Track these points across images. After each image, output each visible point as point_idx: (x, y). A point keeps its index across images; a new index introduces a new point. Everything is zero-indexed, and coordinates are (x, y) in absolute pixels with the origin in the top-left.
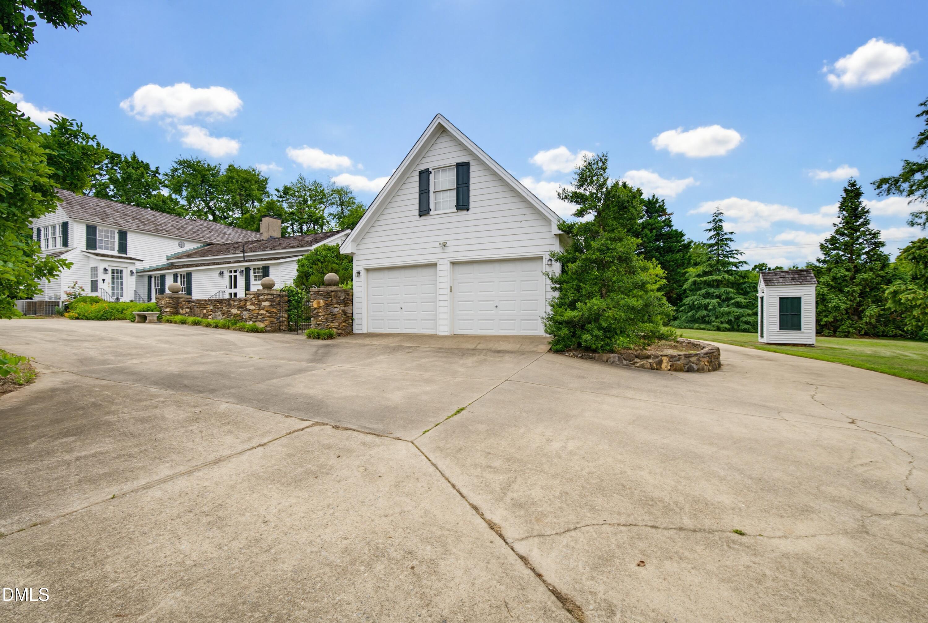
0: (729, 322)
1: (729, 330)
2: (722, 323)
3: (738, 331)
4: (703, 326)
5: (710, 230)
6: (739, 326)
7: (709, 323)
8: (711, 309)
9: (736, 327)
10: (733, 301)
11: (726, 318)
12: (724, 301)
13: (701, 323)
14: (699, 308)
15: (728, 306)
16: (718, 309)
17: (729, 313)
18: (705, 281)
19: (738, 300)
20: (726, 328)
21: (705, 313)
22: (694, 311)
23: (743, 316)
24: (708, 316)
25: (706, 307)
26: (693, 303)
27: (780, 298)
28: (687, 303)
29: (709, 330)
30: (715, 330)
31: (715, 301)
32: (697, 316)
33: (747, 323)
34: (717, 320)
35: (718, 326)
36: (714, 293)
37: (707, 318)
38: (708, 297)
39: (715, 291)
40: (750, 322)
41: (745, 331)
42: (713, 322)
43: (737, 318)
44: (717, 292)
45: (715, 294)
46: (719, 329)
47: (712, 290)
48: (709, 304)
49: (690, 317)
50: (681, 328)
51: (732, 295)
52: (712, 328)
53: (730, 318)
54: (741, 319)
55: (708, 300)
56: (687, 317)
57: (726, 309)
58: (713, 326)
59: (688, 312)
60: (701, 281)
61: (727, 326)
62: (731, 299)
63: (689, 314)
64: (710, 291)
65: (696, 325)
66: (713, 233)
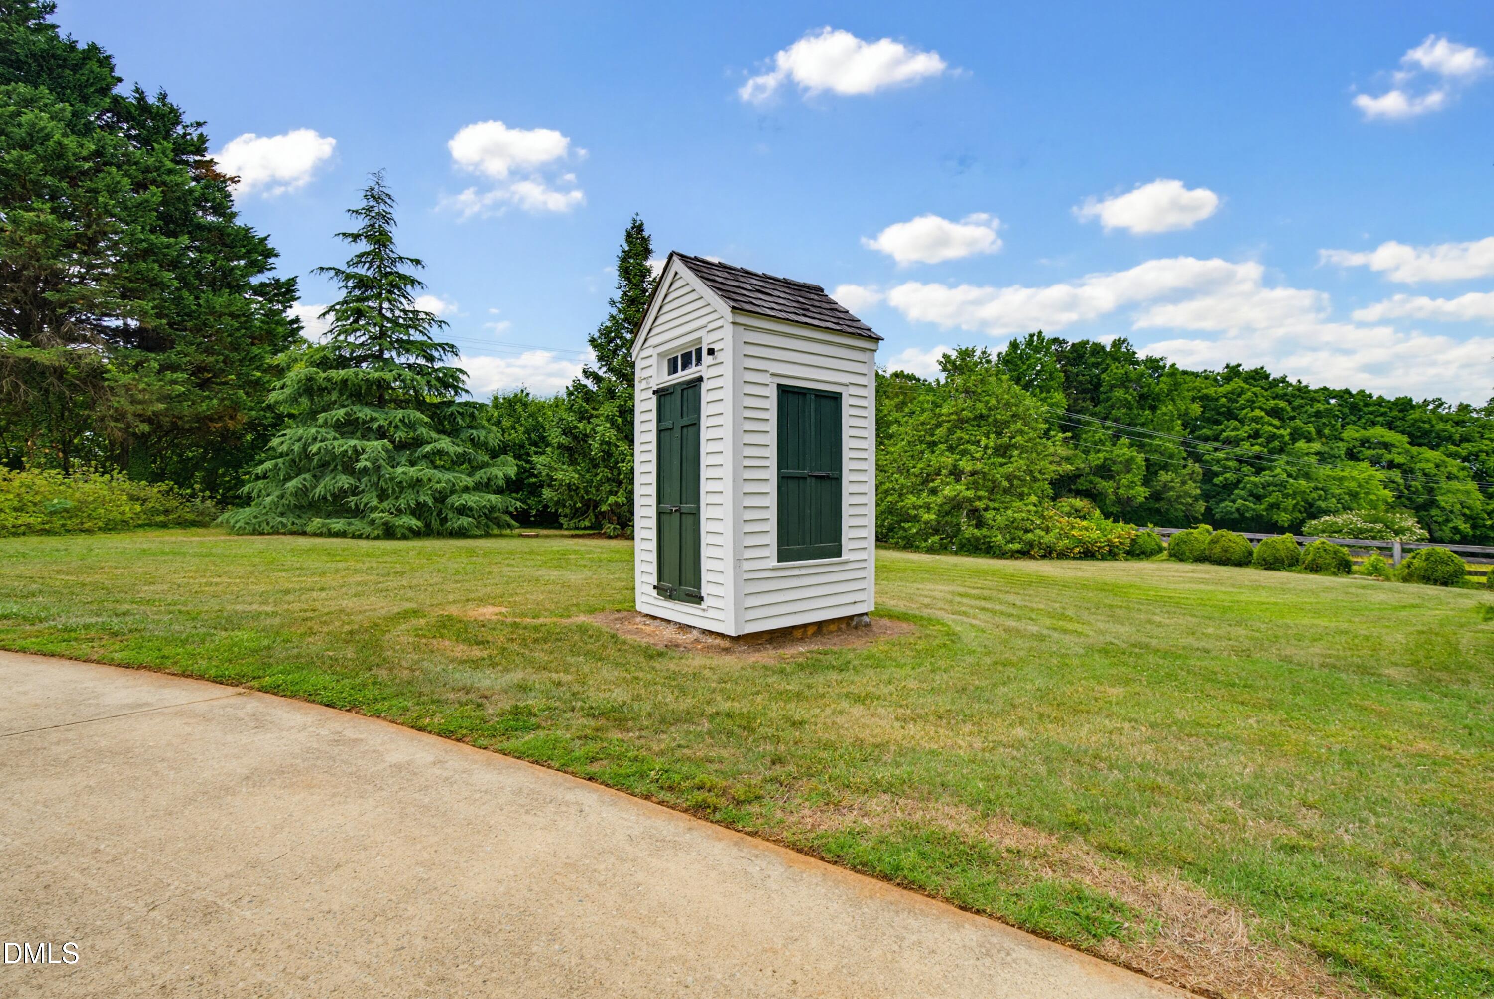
0: (419, 510)
1: (417, 534)
2: (400, 511)
3: (440, 535)
4: (338, 524)
5: (355, 237)
6: (444, 521)
7: (357, 513)
8: (365, 470)
9: (435, 524)
10: (428, 448)
11: (408, 499)
12: (401, 447)
13: (329, 516)
14: (324, 465)
15: (412, 464)
16: (387, 471)
17: (416, 484)
18: (345, 382)
19: (439, 446)
20: (410, 529)
21: (344, 481)
22: (307, 476)
23: (453, 492)
24: (354, 491)
25: (347, 463)
26: (305, 448)
27: (784, 391)
28: (285, 448)
29: (360, 537)
30: (377, 538)
31: (376, 446)
32: (319, 490)
33: (463, 511)
34: (385, 504)
35: (386, 524)
36: (373, 419)
37: (352, 500)
38: (353, 433)
39: (374, 414)
40: (471, 509)
41: (461, 533)
42: (374, 509)
43: (441, 498)
44: (381, 418)
45: (375, 426)
46: (389, 533)
47: (364, 413)
48: (357, 453)
49: (296, 494)
50: (262, 534)
51: (423, 431)
52: (368, 529)
53: (422, 499)
54: (449, 501)
55: (353, 443)
56: (282, 497)
57: (413, 472)
58: (372, 522)
59: (288, 478)
60: (328, 379)
61: (415, 523)
62: (419, 442)
63: (291, 485)
64: (360, 415)
65: (317, 522)
66: (363, 246)
